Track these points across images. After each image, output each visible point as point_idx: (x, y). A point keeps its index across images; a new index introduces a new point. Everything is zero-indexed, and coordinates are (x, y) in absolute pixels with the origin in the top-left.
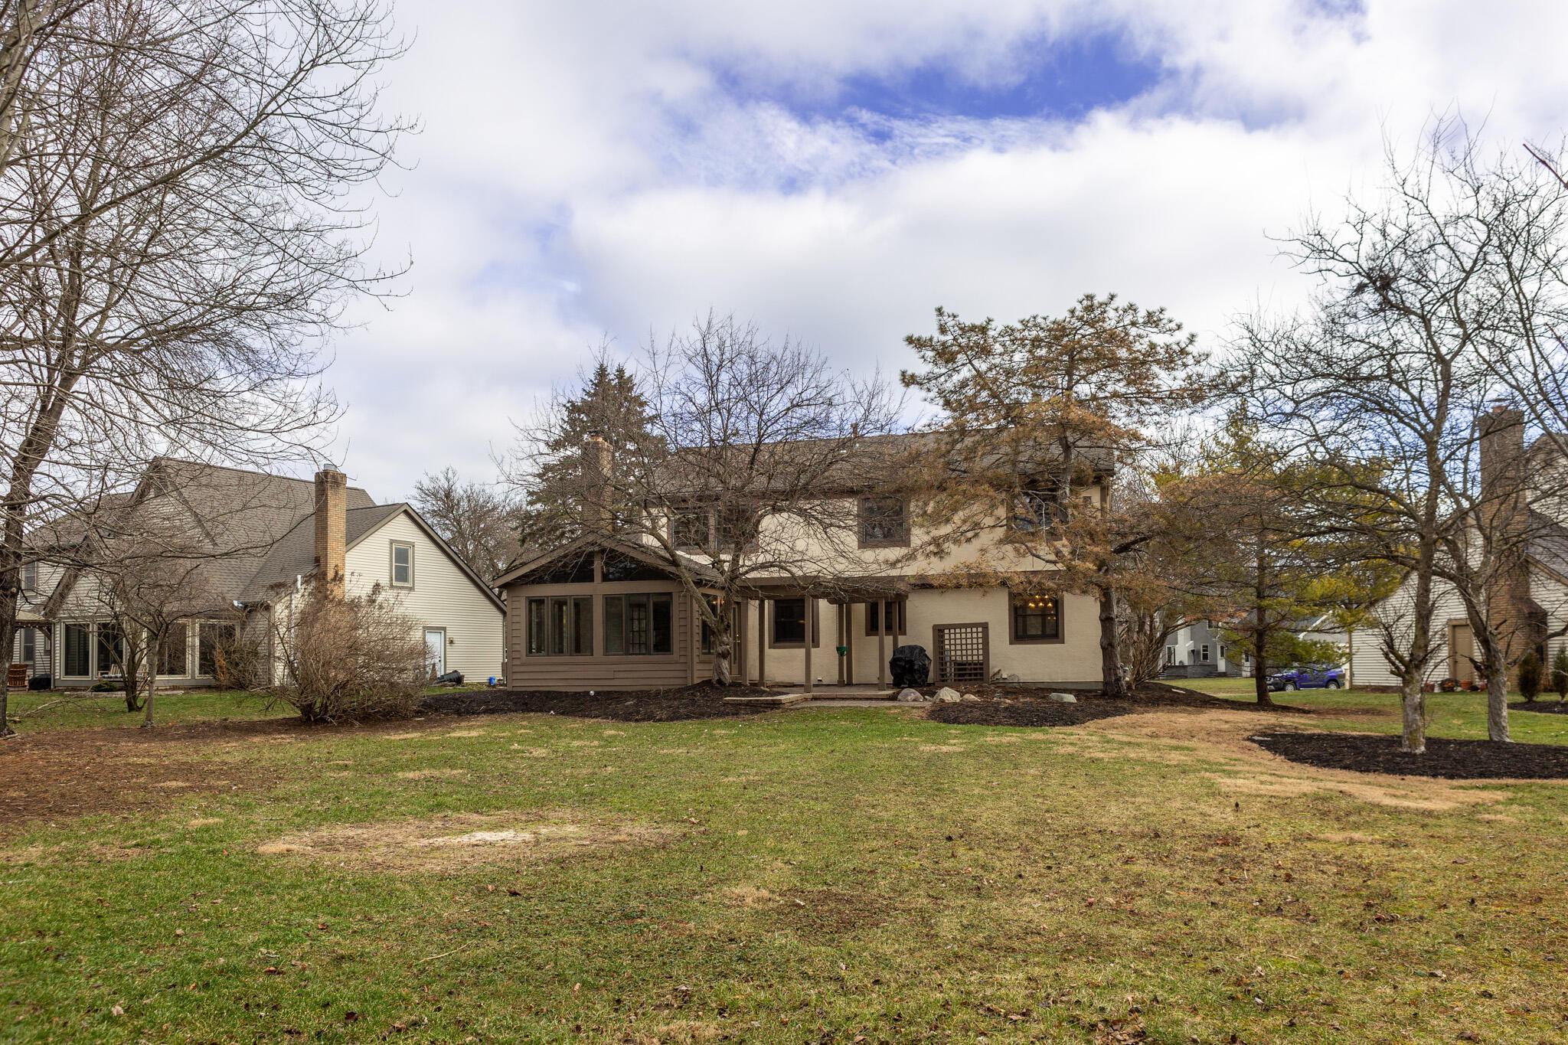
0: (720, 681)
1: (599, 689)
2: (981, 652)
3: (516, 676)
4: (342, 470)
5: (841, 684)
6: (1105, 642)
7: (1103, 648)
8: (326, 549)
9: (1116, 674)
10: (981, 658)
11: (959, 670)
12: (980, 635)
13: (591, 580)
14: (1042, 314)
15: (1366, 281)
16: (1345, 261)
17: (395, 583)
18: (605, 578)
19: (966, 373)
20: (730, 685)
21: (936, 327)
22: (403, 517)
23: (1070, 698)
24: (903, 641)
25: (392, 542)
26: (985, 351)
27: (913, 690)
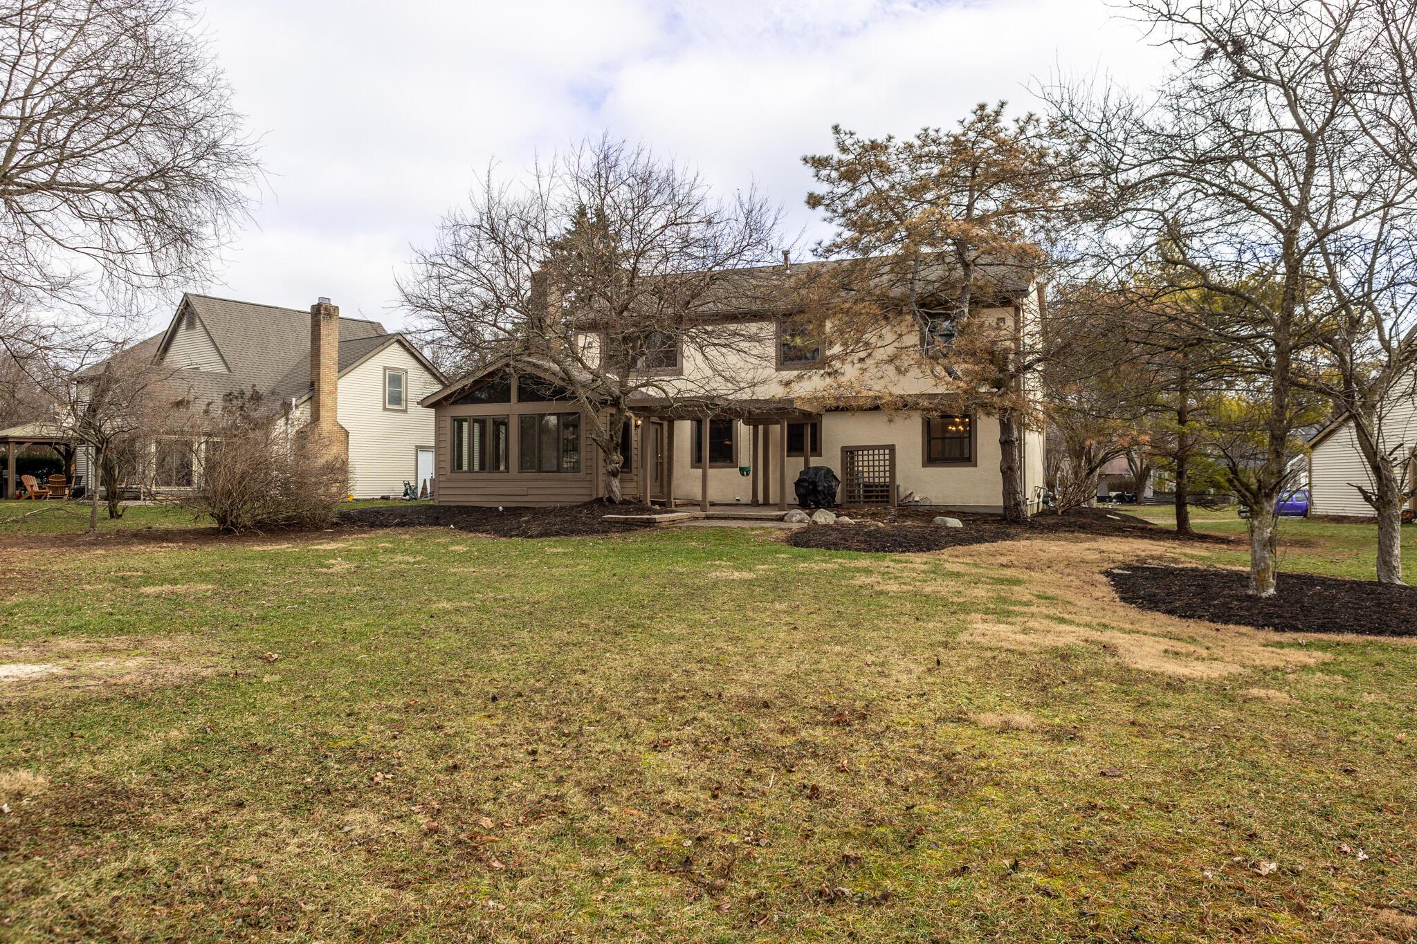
0: (610, 500)
1: (508, 505)
2: (887, 474)
3: (442, 492)
4: (333, 303)
5: (755, 503)
6: (1005, 466)
7: (1002, 471)
8: (319, 374)
9: (1015, 499)
10: (887, 480)
11: (868, 491)
12: (887, 457)
13: (509, 401)
14: (933, 126)
15: (1215, 46)
16: (1189, 22)
17: (388, 406)
18: (521, 399)
19: (866, 190)
20: (621, 503)
21: (833, 143)
22: (396, 346)
23: (954, 523)
24: (815, 462)
25: (385, 369)
26: (885, 170)
27: (799, 511)
